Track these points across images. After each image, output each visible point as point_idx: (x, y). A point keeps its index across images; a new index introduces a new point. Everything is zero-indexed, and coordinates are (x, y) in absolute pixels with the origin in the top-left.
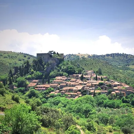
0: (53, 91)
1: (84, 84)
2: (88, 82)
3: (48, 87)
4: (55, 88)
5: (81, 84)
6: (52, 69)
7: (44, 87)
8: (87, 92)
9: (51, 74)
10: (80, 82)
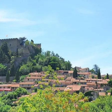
0: (25, 94)
1: (82, 83)
2: (87, 81)
3: (16, 88)
4: (29, 88)
5: (75, 83)
6: (24, 61)
7: (9, 87)
8: (92, 95)
9: (22, 68)
10: (74, 80)
